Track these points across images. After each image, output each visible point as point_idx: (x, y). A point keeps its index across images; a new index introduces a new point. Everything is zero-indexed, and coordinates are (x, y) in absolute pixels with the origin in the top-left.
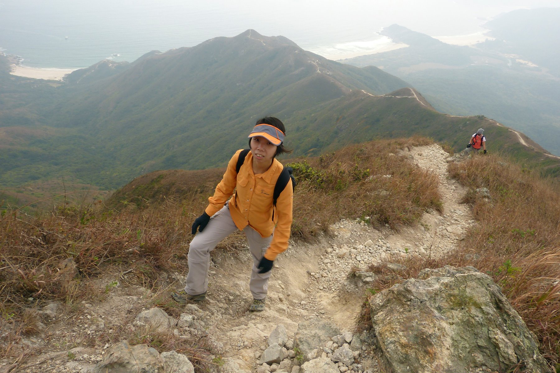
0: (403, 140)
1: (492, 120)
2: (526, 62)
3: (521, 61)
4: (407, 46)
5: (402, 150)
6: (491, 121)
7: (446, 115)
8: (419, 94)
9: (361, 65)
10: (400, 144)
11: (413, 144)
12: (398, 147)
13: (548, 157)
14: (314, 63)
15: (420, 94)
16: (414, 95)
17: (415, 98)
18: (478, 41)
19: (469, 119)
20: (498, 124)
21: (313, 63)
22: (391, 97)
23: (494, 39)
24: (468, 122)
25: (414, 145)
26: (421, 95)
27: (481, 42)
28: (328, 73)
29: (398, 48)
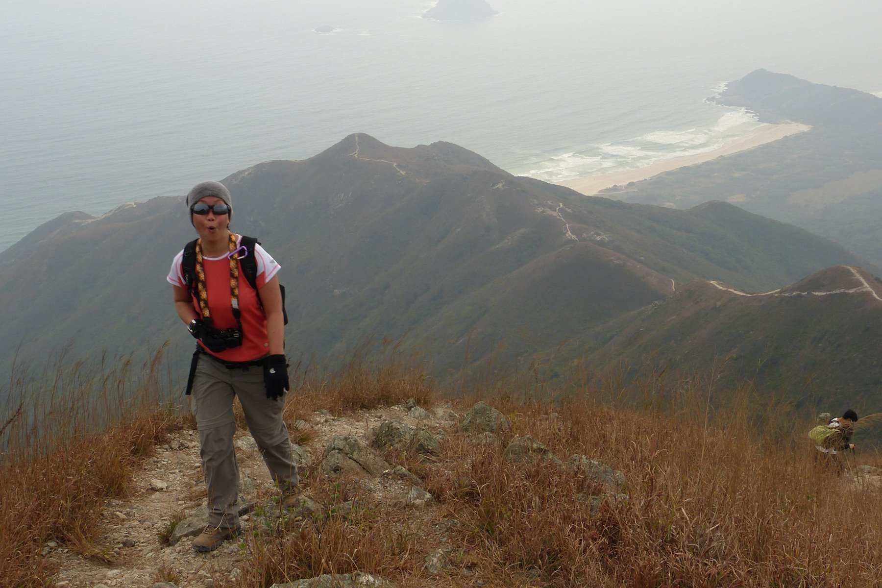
4: (804, 128)
29: (779, 136)
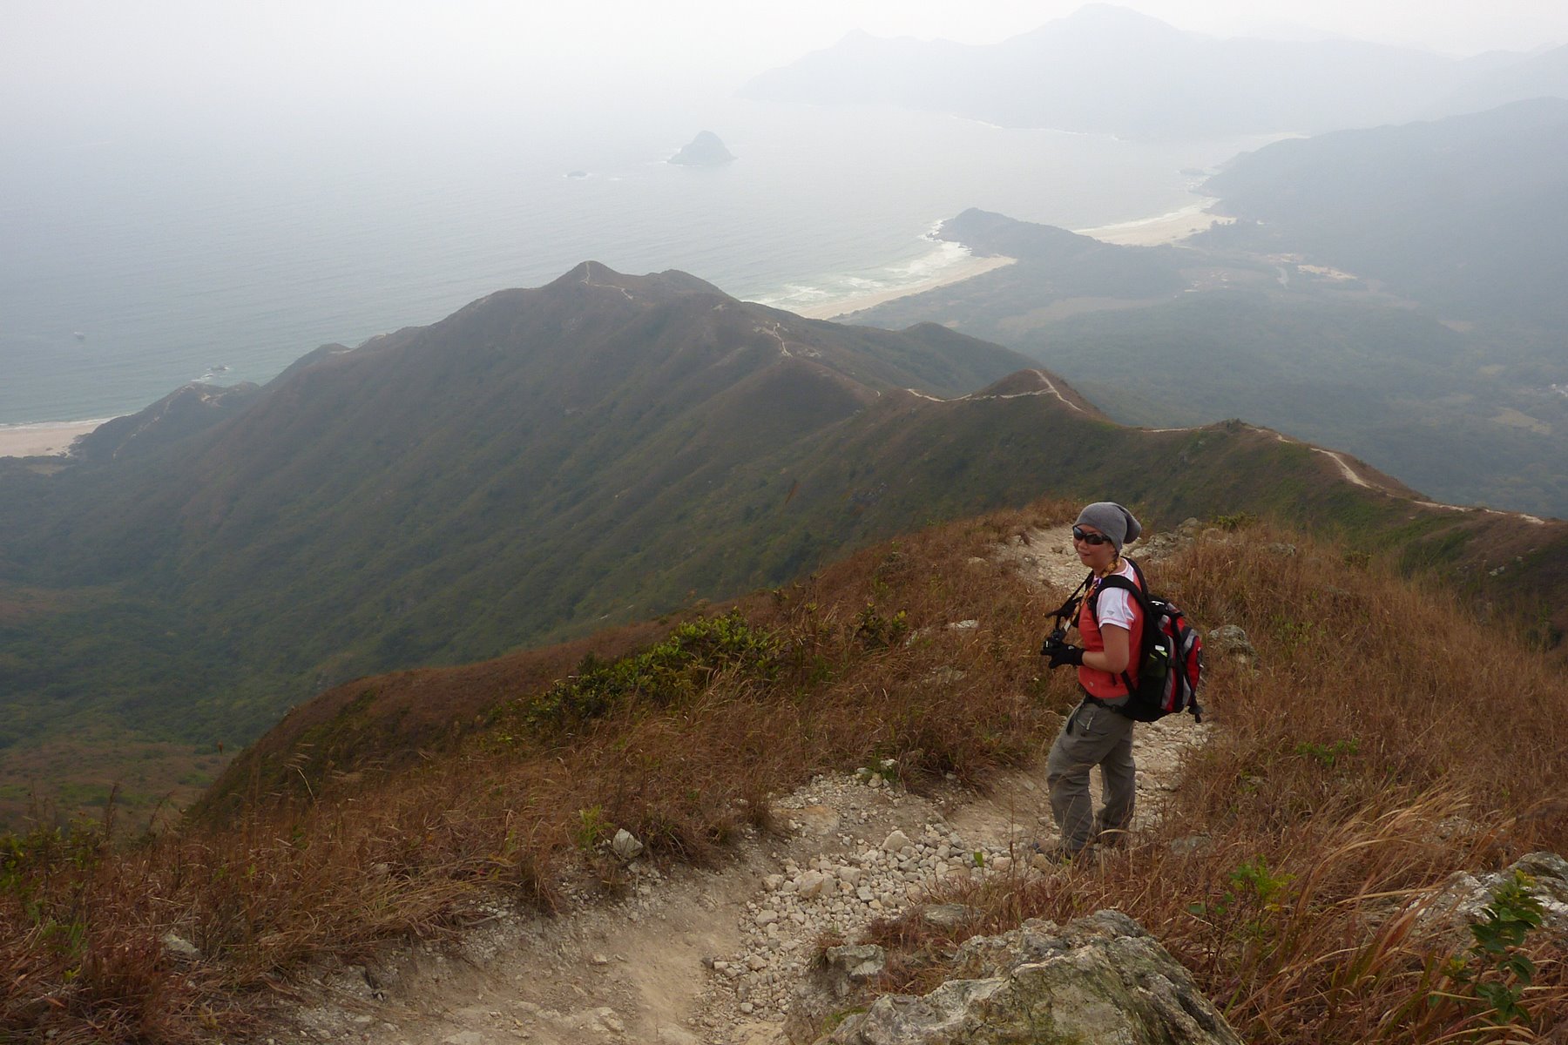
0: (1005, 515)
1: (1263, 428)
2: (1325, 269)
3: (1311, 268)
5: (1006, 543)
6: (1260, 431)
7: (1141, 429)
8: (1061, 384)
9: (896, 324)
10: (998, 529)
11: (1036, 524)
12: (993, 536)
13: (1425, 511)
14: (771, 333)
15: (1063, 383)
16: (1048, 386)
17: (1052, 396)
18: (1193, 230)
19: (1205, 434)
20: (1280, 438)
21: (767, 331)
22: (989, 399)
23: (1233, 220)
24: (1200, 443)
25: (1039, 527)
26: (1066, 385)
27: (1200, 232)
28: (812, 355)
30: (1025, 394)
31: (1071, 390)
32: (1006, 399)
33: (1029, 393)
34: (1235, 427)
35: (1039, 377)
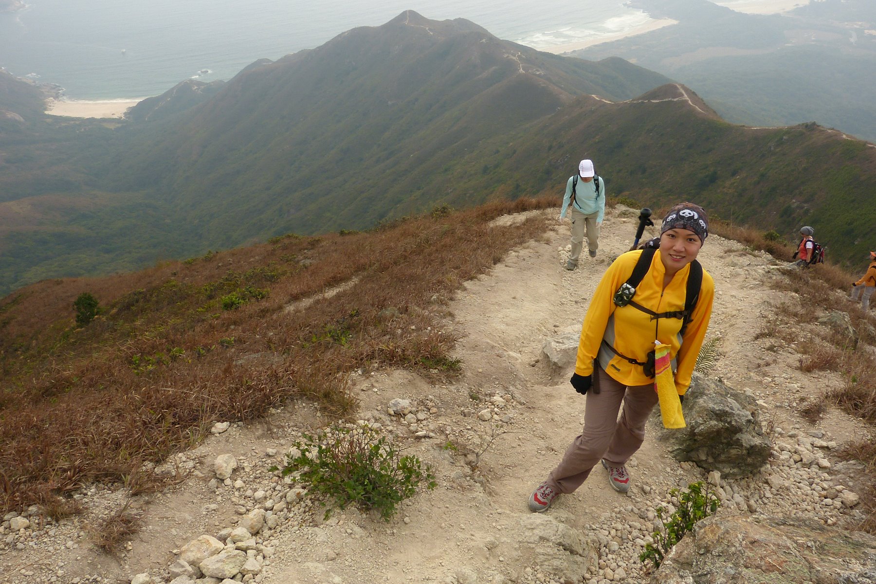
1: (833, 129)
6: (830, 131)
7: (744, 126)
8: (692, 94)
15: (694, 93)
16: (683, 95)
17: (687, 101)
19: (789, 131)
20: (844, 136)
22: (643, 103)
24: (785, 137)
26: (696, 95)
30: (667, 100)
31: (699, 98)
32: (654, 103)
33: (670, 99)
34: (811, 127)
35: (678, 89)
